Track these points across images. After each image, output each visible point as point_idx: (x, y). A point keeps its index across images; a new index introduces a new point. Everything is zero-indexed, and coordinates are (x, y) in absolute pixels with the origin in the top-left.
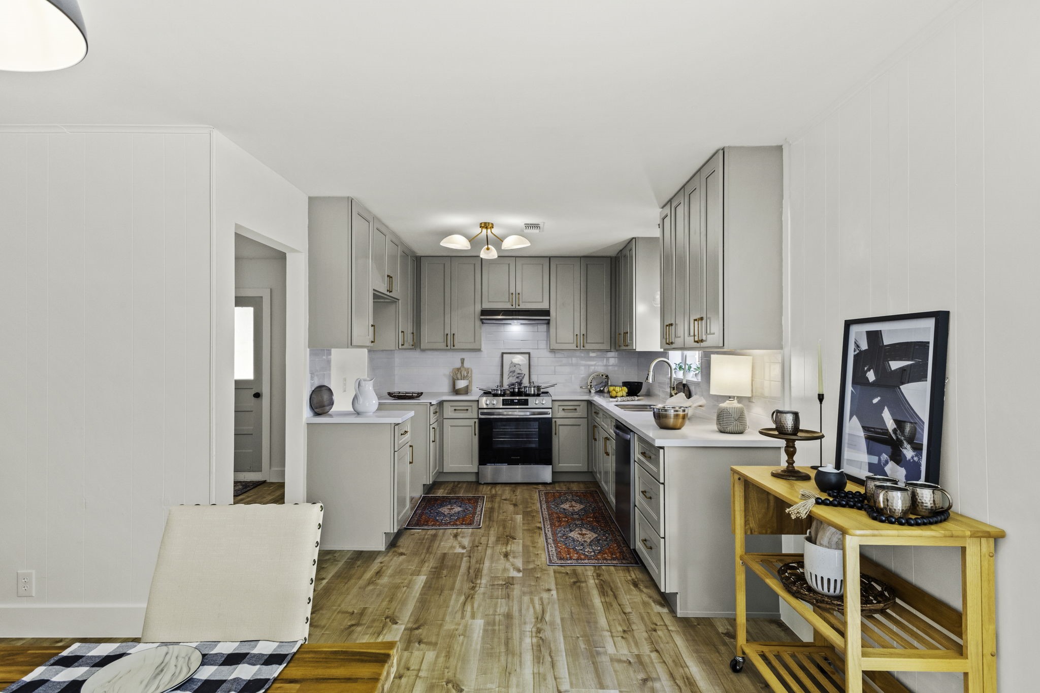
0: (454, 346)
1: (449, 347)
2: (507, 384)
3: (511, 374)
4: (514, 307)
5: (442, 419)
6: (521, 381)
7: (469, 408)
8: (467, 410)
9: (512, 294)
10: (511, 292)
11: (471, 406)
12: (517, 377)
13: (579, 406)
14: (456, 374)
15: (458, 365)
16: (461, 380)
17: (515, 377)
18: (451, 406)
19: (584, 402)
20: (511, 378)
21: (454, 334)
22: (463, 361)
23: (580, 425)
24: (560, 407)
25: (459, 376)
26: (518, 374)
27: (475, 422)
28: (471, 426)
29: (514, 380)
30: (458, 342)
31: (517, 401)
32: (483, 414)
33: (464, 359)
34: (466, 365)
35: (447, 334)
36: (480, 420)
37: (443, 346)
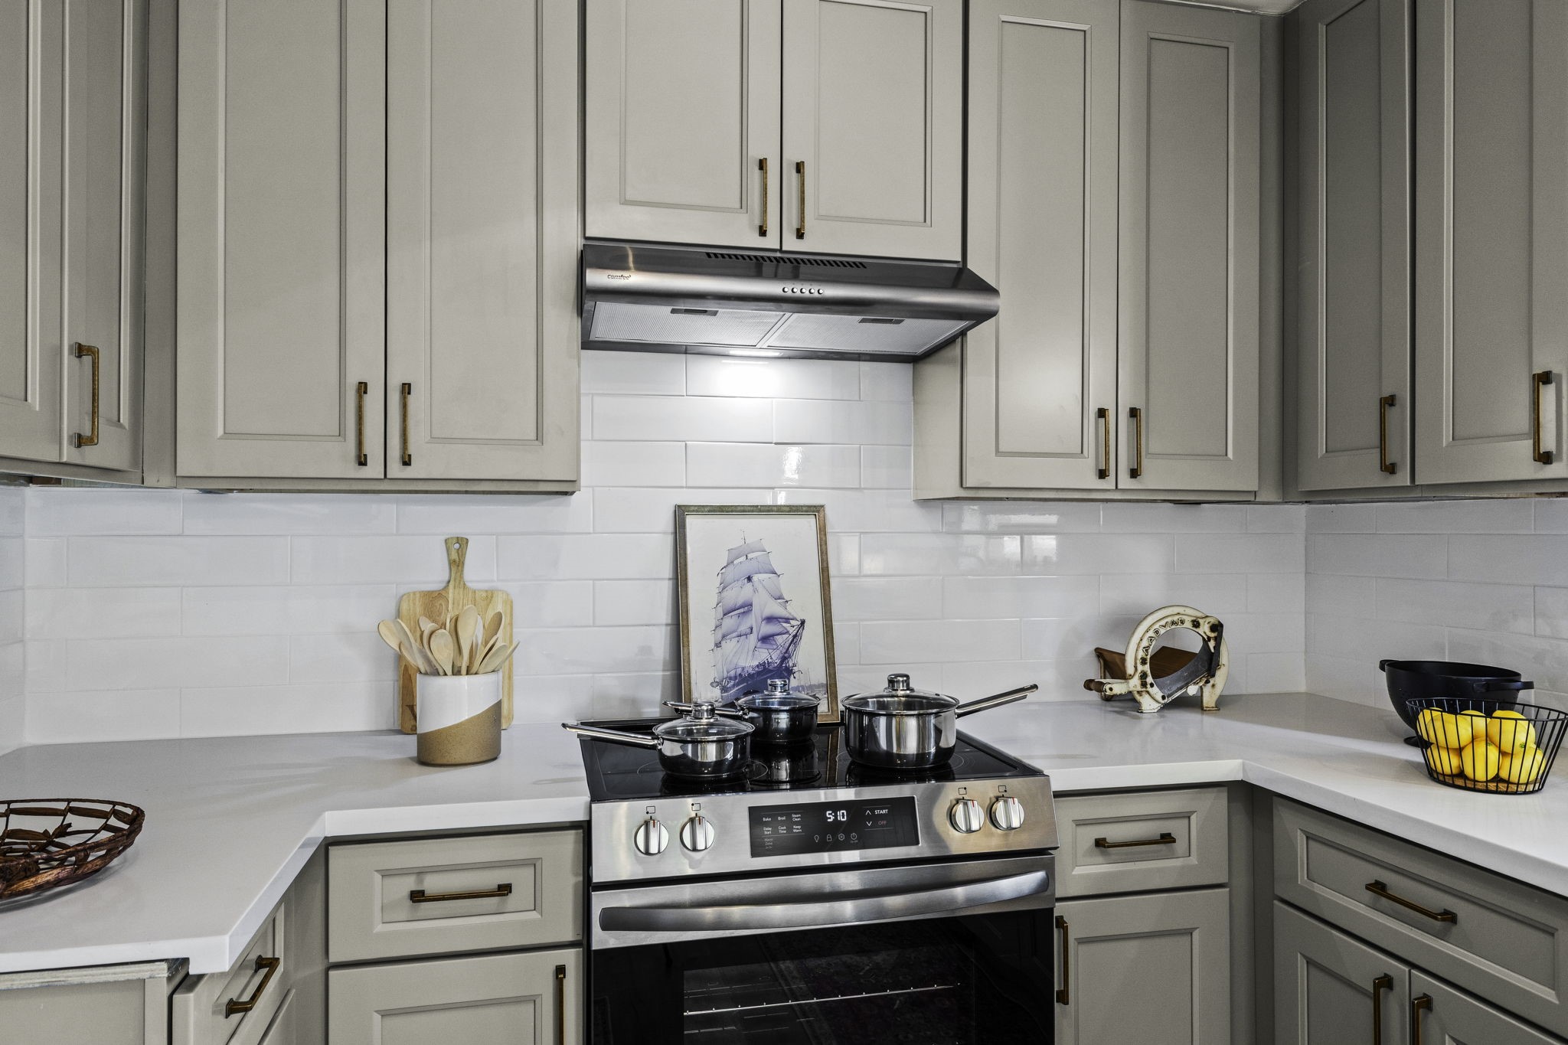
0: (406, 462)
1: (374, 469)
2: (713, 674)
3: (729, 622)
4: (771, 242)
5: (319, 968)
6: (784, 659)
7: (521, 880)
8: (504, 890)
9: (762, 164)
10: (755, 153)
11: (533, 863)
12: (766, 639)
13: (1187, 816)
14: (425, 640)
15: (434, 574)
16: (456, 672)
17: (753, 639)
18: (386, 874)
19: (1210, 795)
20: (729, 645)
21: (406, 388)
22: (457, 551)
23: (1190, 932)
24: (1082, 830)
25: (442, 651)
26: (770, 619)
27: (560, 970)
28: (533, 1000)
29: (749, 658)
30: (434, 439)
31: (842, 816)
32: (614, 920)
33: (462, 542)
34: (475, 573)
35: (363, 388)
36: (598, 964)
37: (338, 462)
